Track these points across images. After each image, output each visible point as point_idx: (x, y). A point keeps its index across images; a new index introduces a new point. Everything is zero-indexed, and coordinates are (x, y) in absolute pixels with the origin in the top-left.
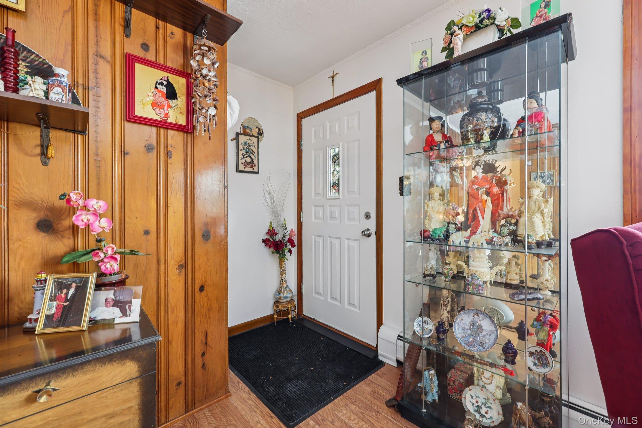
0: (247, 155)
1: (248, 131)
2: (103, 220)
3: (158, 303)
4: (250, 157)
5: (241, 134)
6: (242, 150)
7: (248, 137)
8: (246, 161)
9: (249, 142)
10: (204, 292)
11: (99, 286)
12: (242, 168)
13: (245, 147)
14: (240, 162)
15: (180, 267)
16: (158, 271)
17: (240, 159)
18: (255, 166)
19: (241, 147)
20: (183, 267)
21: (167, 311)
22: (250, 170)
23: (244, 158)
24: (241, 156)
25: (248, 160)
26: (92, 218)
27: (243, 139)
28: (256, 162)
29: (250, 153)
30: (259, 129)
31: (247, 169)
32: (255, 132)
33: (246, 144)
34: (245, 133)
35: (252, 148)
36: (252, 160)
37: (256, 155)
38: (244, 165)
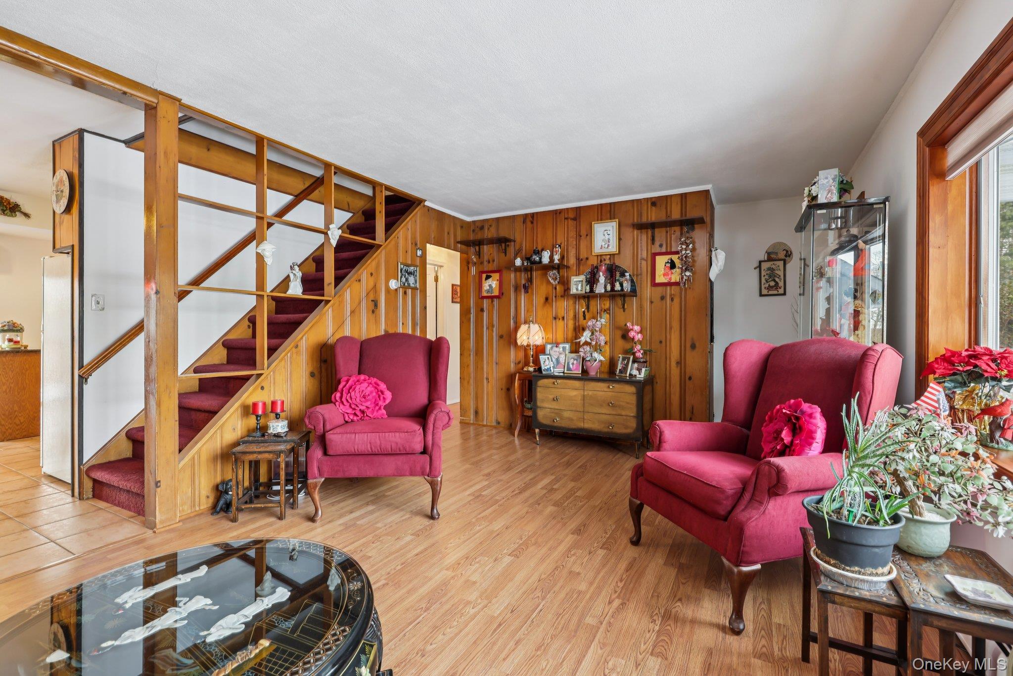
0: (770, 280)
1: (772, 256)
2: (639, 335)
3: (666, 380)
4: (774, 280)
5: (765, 261)
6: (764, 276)
7: (772, 263)
8: (769, 285)
9: (773, 267)
10: (692, 381)
11: (634, 362)
12: (764, 292)
13: (769, 272)
14: (763, 287)
15: (677, 363)
16: (666, 364)
17: (762, 284)
18: (780, 288)
19: (763, 273)
20: (678, 363)
21: (670, 386)
22: (776, 292)
23: (767, 282)
24: (763, 281)
25: (772, 284)
26: (634, 333)
27: (765, 266)
28: (781, 284)
29: (775, 276)
30: (787, 251)
31: (771, 292)
32: (782, 255)
33: (769, 269)
34: (770, 259)
35: (776, 272)
36: (777, 283)
37: (782, 277)
38: (768, 289)
